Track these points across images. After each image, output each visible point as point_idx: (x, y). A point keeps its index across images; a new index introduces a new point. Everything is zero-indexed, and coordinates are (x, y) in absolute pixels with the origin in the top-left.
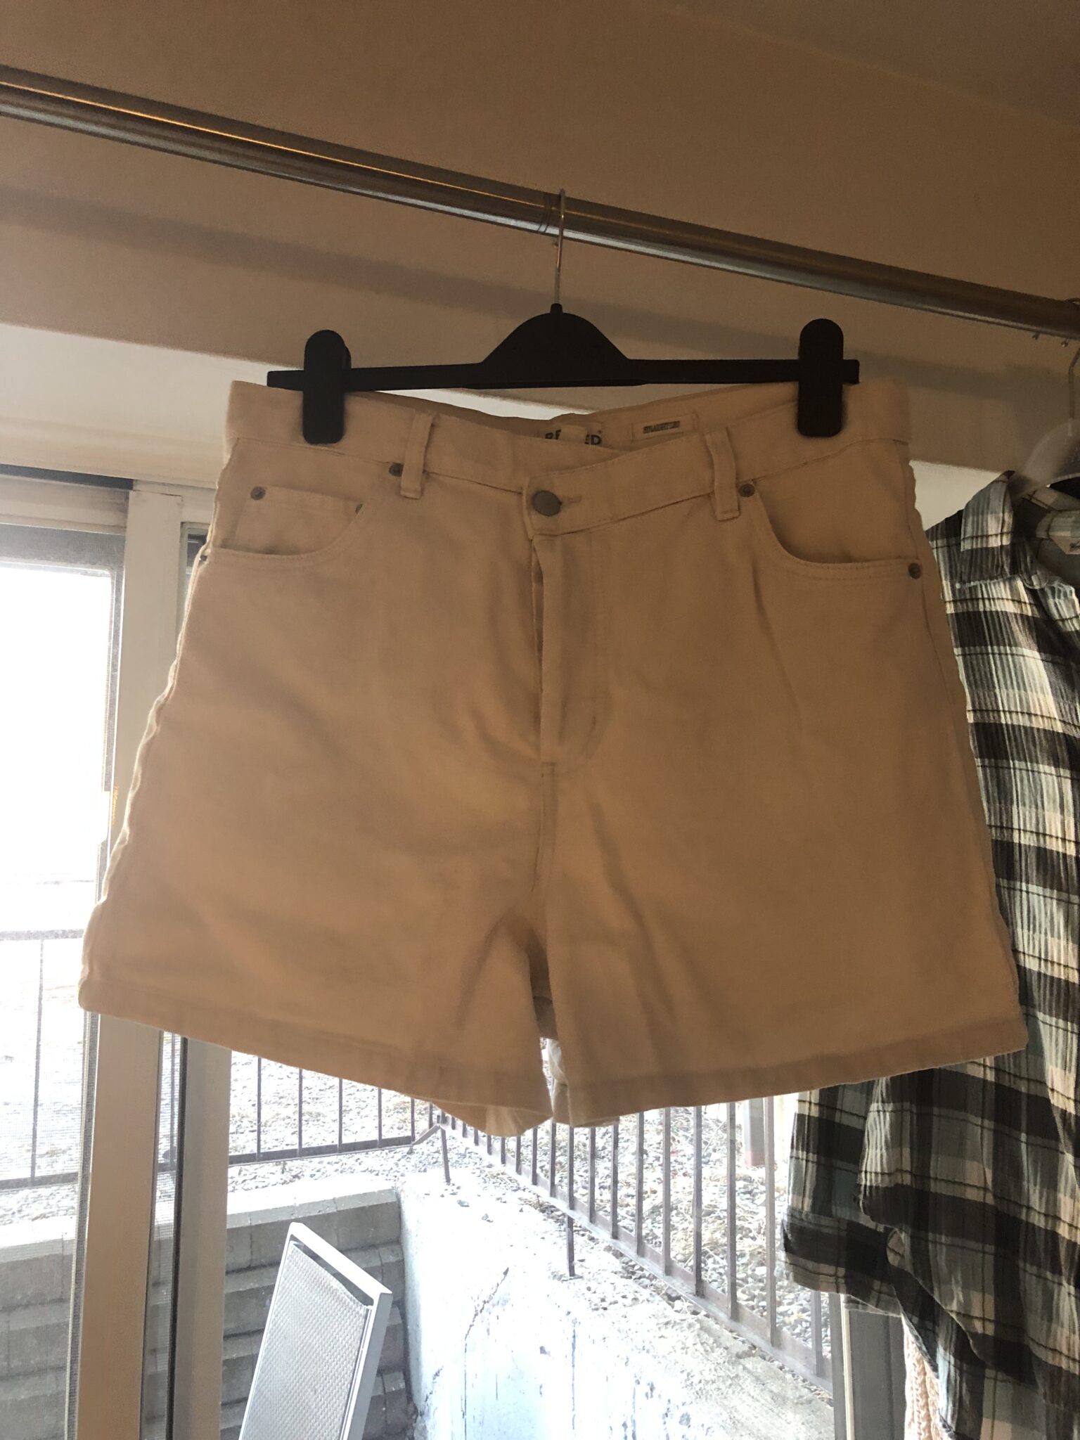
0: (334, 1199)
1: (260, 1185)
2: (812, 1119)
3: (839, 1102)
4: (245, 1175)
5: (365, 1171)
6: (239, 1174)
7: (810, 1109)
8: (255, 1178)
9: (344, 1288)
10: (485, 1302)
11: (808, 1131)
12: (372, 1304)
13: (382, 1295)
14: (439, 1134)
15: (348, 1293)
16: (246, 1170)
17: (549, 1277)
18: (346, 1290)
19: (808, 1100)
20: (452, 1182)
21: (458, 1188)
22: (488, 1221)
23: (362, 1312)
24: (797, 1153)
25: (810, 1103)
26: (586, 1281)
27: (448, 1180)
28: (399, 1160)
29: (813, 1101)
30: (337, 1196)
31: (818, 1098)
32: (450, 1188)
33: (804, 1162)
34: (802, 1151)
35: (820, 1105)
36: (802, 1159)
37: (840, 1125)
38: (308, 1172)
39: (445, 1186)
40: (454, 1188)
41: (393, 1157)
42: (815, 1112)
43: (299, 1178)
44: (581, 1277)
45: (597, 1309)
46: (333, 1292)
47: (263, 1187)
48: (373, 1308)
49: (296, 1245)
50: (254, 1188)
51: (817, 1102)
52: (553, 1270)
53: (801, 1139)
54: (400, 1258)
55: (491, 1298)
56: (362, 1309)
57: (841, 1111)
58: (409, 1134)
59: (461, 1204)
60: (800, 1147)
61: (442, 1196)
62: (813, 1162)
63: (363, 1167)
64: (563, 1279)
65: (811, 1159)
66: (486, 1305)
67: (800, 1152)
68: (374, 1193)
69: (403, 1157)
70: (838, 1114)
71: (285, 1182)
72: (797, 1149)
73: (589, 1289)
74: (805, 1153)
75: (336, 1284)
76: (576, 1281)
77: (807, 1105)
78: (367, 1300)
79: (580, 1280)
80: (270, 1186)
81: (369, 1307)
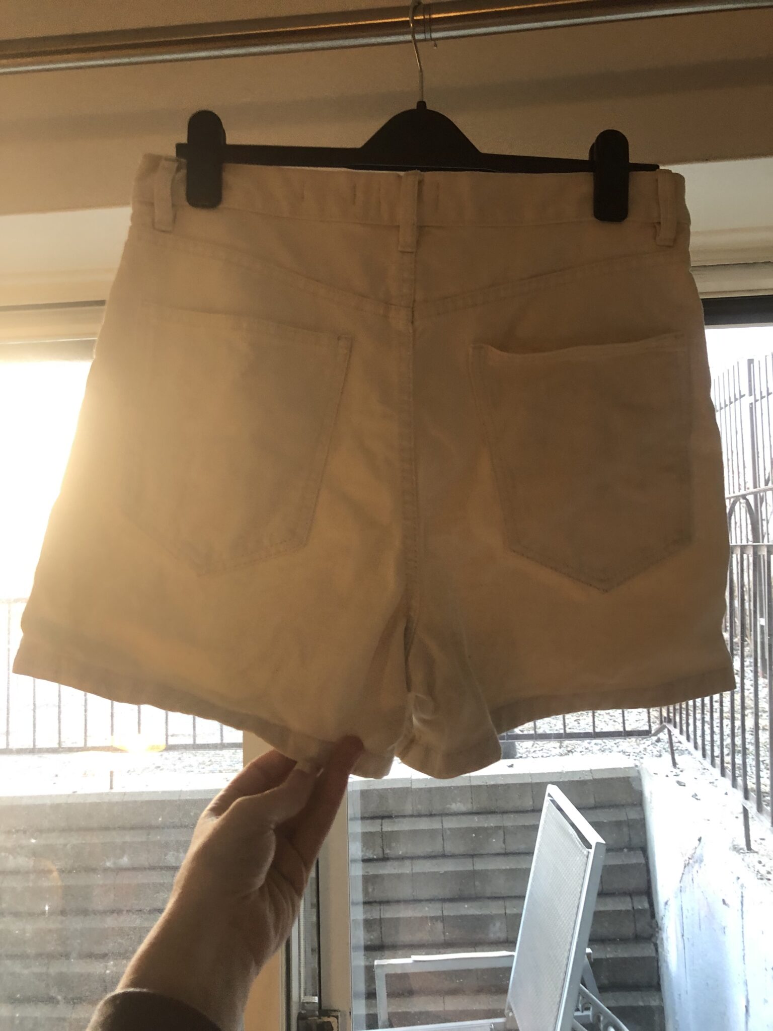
0: (591, 770)
1: (545, 755)
4: (536, 747)
5: (619, 752)
6: (533, 746)
8: (542, 750)
9: (576, 834)
10: (689, 859)
12: (591, 848)
13: (598, 844)
14: (666, 731)
15: (578, 838)
16: (537, 744)
17: (730, 848)
18: (577, 836)
20: (677, 766)
21: (682, 771)
22: (697, 799)
23: (585, 853)
26: (760, 856)
27: (675, 764)
28: (649, 746)
30: (594, 768)
32: (675, 771)
38: (579, 750)
39: (672, 769)
40: (678, 771)
41: (644, 743)
43: (572, 752)
44: (757, 852)
45: (762, 879)
46: (570, 836)
47: (547, 757)
48: (592, 851)
49: (551, 800)
50: (540, 756)
52: (735, 843)
54: (642, 817)
55: (692, 856)
56: (585, 851)
58: (647, 728)
59: (679, 783)
61: (667, 776)
63: (620, 748)
64: (741, 851)
66: (691, 861)
68: (621, 768)
69: (652, 744)
71: (561, 755)
73: (760, 862)
75: (572, 831)
76: (751, 854)
78: (589, 846)
79: (755, 854)
80: (551, 756)
81: (589, 850)
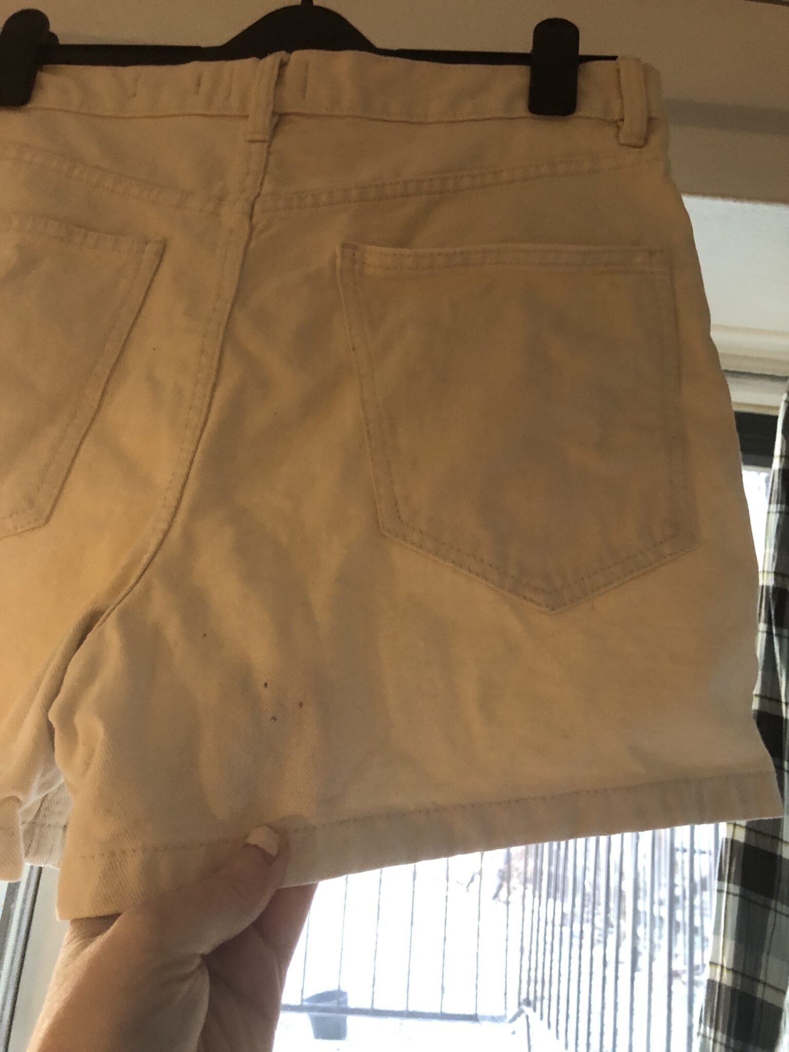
2: (723, 988)
3: (762, 972)
7: (721, 975)
11: (718, 1003)
19: (720, 962)
24: (705, 1031)
25: (722, 967)
29: (725, 965)
31: (732, 961)
33: (711, 1042)
34: (710, 1027)
35: (734, 971)
36: (710, 1038)
37: (763, 1002)
42: (727, 979)
51: (731, 966)
53: (709, 1013)
57: (765, 984)
60: (708, 1023)
62: (721, 1044)
65: (719, 1039)
67: (708, 1028)
70: (760, 987)
72: (705, 1025)
74: (713, 1030)
77: (719, 969)
